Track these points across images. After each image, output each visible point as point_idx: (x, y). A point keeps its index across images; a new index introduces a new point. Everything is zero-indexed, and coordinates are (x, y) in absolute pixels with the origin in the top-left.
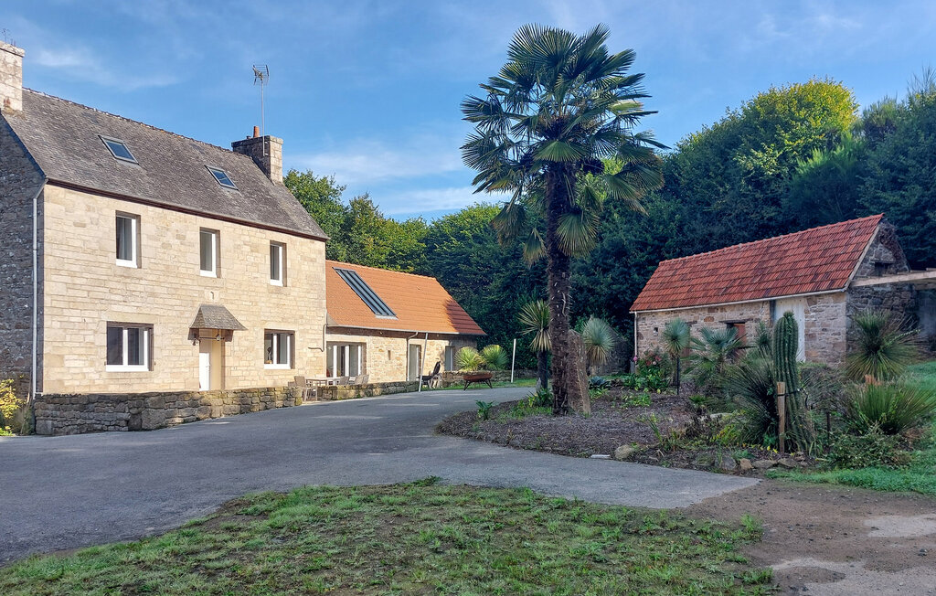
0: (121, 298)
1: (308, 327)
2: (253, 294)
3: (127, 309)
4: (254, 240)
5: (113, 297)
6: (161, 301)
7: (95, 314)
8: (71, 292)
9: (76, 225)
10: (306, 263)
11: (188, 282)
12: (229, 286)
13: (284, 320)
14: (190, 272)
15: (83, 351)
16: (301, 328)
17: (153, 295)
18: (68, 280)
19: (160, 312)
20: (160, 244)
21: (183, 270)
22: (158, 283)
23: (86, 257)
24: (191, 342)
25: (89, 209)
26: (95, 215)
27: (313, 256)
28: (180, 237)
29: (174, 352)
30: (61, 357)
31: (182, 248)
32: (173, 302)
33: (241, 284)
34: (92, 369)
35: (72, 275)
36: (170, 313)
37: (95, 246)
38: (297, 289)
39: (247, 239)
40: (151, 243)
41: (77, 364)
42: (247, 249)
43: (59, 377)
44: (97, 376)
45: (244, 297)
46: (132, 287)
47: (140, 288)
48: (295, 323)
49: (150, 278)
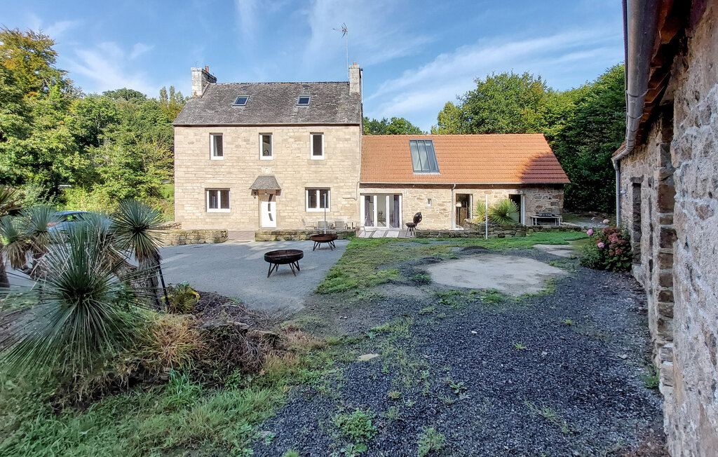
0: (211, 176)
1: (342, 184)
2: (296, 167)
3: (215, 181)
4: (297, 134)
5: (207, 176)
6: (234, 176)
7: (199, 185)
8: (187, 175)
9: (189, 143)
10: (341, 142)
11: (251, 164)
12: (278, 163)
13: (321, 181)
14: (252, 158)
15: (192, 202)
16: (336, 185)
17: (230, 173)
18: (185, 170)
19: (234, 182)
20: (234, 146)
21: (248, 158)
22: (233, 166)
23: (194, 158)
24: (252, 197)
25: (196, 135)
26: (198, 137)
27: (347, 137)
28: (247, 141)
29: (243, 203)
30: (183, 205)
31: (248, 146)
32: (242, 176)
33: (287, 162)
34: (198, 211)
35: (187, 167)
36: (240, 182)
37: (198, 152)
38: (332, 160)
39: (292, 134)
40: (228, 146)
41: (190, 208)
42: (292, 140)
43: (182, 214)
44: (200, 214)
45: (288, 170)
46: (217, 170)
47: (222, 170)
48: (331, 182)
49: (228, 164)
